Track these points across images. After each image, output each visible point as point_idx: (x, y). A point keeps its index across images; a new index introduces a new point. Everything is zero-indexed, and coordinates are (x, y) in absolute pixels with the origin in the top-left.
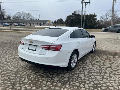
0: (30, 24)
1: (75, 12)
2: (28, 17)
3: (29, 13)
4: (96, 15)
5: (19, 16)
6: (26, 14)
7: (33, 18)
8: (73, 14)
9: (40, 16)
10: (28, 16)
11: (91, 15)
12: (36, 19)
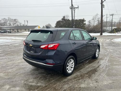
0: (18, 30)
1: (64, 17)
2: (15, 24)
3: (16, 19)
4: (85, 20)
5: (4, 22)
6: (12, 20)
7: (20, 24)
8: (63, 19)
9: (28, 22)
10: (15, 22)
11: (80, 20)
12: (24, 25)
